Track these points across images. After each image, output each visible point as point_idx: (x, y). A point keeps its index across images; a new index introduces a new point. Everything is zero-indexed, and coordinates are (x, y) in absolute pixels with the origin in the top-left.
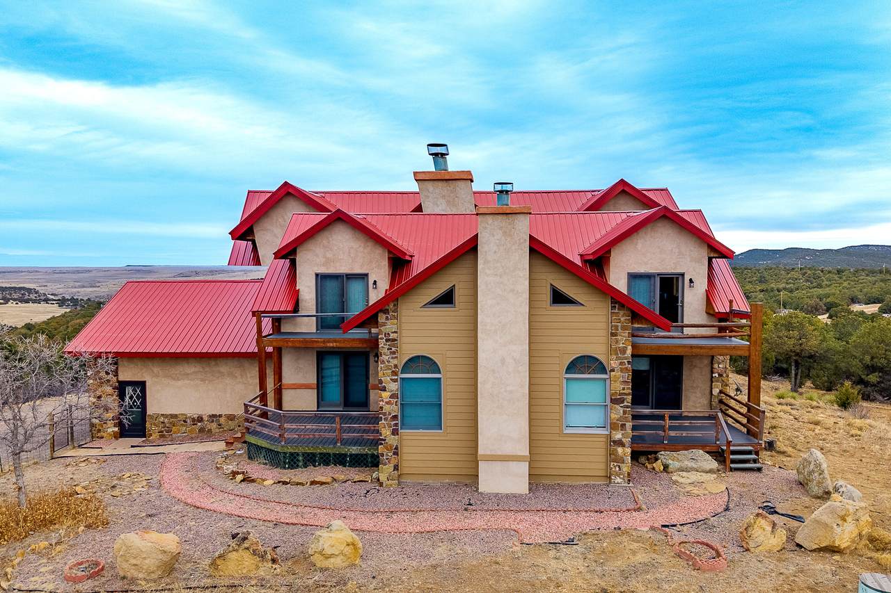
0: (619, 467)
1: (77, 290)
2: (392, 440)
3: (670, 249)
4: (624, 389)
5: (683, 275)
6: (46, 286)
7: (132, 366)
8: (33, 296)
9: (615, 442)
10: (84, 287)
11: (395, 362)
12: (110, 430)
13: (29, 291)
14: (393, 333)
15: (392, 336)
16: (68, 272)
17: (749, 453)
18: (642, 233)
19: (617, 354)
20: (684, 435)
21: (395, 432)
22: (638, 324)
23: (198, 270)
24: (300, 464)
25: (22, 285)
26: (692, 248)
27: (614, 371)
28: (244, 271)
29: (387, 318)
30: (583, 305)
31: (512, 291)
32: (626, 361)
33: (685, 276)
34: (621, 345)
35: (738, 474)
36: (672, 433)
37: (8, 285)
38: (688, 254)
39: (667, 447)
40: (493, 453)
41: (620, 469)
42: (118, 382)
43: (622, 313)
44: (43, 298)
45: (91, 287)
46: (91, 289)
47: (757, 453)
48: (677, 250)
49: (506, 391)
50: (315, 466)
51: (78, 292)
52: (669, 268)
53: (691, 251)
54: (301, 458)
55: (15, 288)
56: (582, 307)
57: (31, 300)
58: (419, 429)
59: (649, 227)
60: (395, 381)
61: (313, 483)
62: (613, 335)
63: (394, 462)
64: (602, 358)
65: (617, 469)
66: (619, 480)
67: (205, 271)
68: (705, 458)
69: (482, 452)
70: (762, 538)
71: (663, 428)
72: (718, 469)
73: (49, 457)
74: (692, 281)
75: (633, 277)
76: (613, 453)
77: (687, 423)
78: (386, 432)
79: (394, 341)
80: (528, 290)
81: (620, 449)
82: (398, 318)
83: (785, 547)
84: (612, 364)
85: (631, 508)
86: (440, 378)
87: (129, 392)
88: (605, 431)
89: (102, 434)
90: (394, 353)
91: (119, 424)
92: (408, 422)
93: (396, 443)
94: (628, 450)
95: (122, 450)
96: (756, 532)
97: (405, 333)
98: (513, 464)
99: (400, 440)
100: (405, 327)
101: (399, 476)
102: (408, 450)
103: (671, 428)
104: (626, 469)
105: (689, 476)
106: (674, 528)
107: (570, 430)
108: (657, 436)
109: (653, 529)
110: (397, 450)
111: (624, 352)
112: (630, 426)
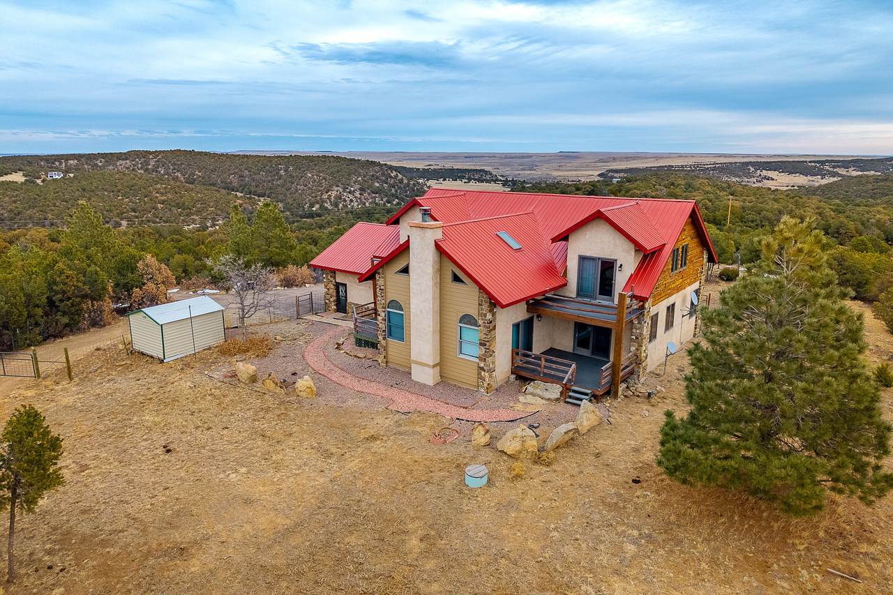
0: (483, 382)
1: (519, 172)
2: (383, 342)
3: (608, 240)
4: (485, 338)
5: (616, 260)
6: (498, 169)
7: (341, 276)
8: (488, 177)
9: (480, 367)
10: (525, 170)
11: (383, 301)
12: (333, 307)
13: (486, 172)
15: (382, 287)
16: (516, 157)
17: (587, 394)
18: (589, 226)
19: (482, 316)
20: (552, 373)
21: (384, 339)
23: (615, 156)
24: (363, 345)
25: (483, 168)
27: (480, 326)
28: (656, 157)
29: (380, 277)
30: (467, 285)
31: (425, 272)
32: (486, 321)
33: (618, 262)
34: (484, 311)
35: (570, 407)
36: (546, 371)
37: (473, 168)
38: (620, 246)
39: (541, 378)
40: (417, 360)
41: (483, 384)
42: (335, 282)
43: (484, 293)
44: (494, 179)
45: (530, 170)
46: (529, 172)
48: (613, 242)
49: (422, 327)
50: (369, 348)
51: (519, 174)
52: (607, 254)
53: (623, 243)
54: (362, 341)
55: (476, 170)
57: (485, 180)
58: (394, 339)
59: (594, 223)
60: (384, 312)
61: (356, 356)
62: (480, 305)
63: (384, 354)
64: (476, 317)
66: (482, 391)
67: (621, 158)
68: (555, 390)
69: (412, 358)
70: (477, 436)
71: (540, 366)
72: (557, 400)
73: (296, 317)
74: (621, 265)
75: (582, 259)
76: (479, 374)
77: (554, 366)
78: (381, 338)
79: (382, 290)
80: (434, 273)
81: (483, 373)
82: (384, 278)
83: (489, 445)
84: (480, 322)
85: (465, 406)
86: (403, 314)
87: (341, 288)
88: (477, 360)
89: (329, 309)
90: (382, 297)
91: (336, 305)
92: (390, 335)
93: (385, 345)
94: (487, 374)
95: (329, 319)
96: (476, 433)
97: (388, 287)
98: (427, 369)
99: (387, 343)
100: (388, 283)
101: (387, 362)
102: (389, 349)
103: (545, 367)
104: (485, 385)
105: (529, 398)
106: (461, 421)
107: (461, 356)
108: (536, 370)
109: (452, 419)
110: (385, 349)
111: (485, 316)
112: (489, 360)
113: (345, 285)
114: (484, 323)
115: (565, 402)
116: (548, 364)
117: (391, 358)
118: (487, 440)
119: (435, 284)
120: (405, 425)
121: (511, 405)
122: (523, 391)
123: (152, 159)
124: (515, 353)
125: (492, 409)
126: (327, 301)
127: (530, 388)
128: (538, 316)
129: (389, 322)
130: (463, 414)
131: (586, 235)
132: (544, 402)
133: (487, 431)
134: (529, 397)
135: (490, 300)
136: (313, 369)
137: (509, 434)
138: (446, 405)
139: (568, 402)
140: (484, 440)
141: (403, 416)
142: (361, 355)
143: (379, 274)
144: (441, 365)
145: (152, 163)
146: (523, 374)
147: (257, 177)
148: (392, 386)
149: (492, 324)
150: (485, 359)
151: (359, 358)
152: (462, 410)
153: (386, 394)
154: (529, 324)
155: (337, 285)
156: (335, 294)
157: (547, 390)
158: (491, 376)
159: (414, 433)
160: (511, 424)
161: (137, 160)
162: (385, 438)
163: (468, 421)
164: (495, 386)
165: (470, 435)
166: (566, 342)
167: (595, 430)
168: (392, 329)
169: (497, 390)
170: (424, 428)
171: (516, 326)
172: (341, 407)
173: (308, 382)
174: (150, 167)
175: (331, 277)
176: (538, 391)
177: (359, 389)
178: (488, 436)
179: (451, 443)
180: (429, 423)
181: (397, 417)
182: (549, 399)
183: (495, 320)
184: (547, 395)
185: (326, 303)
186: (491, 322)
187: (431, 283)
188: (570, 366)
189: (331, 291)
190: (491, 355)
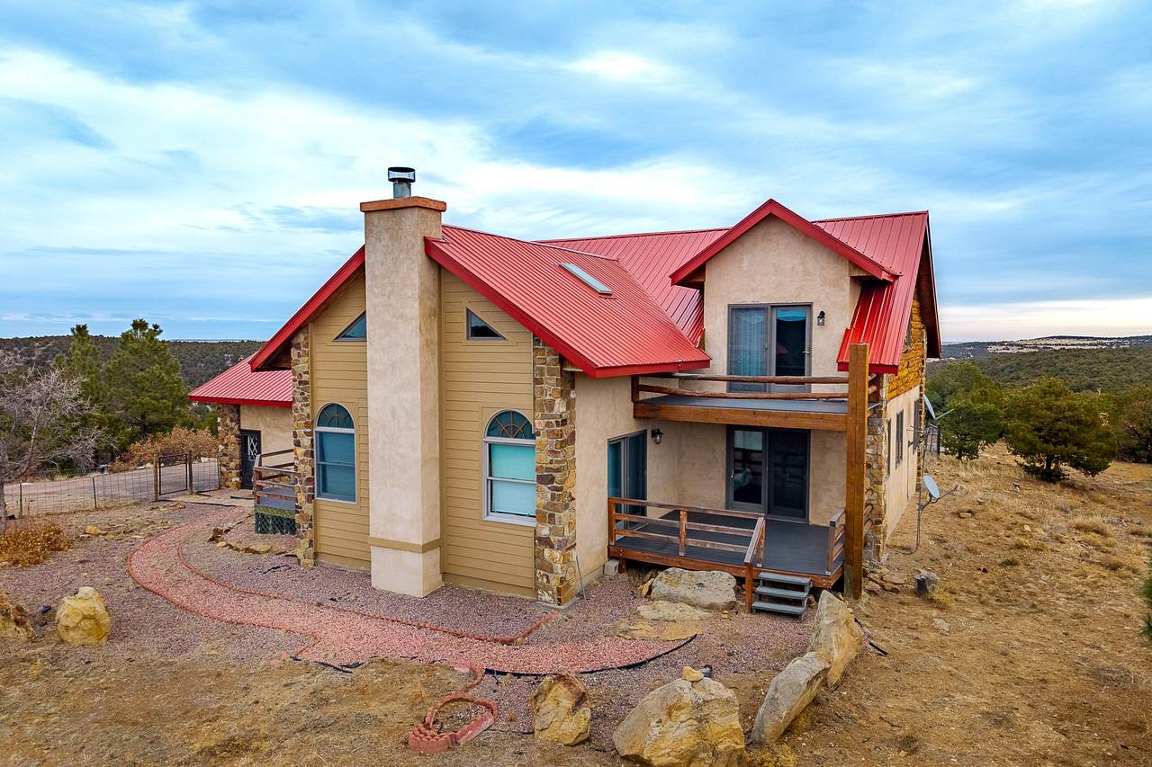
0: (547, 577)
2: (308, 508)
3: (790, 266)
4: (551, 462)
5: (811, 305)
7: (251, 414)
9: (540, 539)
11: (308, 410)
12: (233, 480)
14: (305, 373)
15: (305, 377)
17: (800, 588)
18: (749, 242)
19: (542, 410)
20: (708, 546)
21: (310, 498)
22: (572, 367)
24: (270, 528)
26: (825, 265)
27: (539, 435)
29: (299, 355)
30: (505, 339)
31: (402, 317)
32: (553, 421)
33: (814, 308)
34: (548, 397)
35: (766, 622)
36: (691, 542)
38: (818, 273)
39: (683, 561)
40: (384, 537)
41: (548, 582)
42: (240, 430)
43: (547, 349)
47: (816, 592)
48: (802, 268)
49: (397, 454)
50: (282, 533)
52: (787, 296)
53: (823, 268)
54: (270, 522)
56: (503, 341)
58: (334, 498)
59: (760, 232)
60: (310, 434)
61: (247, 550)
62: (537, 381)
63: (309, 535)
64: (528, 415)
65: (545, 580)
66: (547, 597)
68: (720, 586)
69: (372, 534)
70: (550, 717)
71: (676, 531)
72: (731, 606)
73: (152, 497)
74: (822, 314)
75: (736, 311)
76: (538, 555)
77: (711, 528)
78: (302, 498)
79: (306, 383)
80: (423, 316)
81: (547, 552)
82: (311, 355)
83: (588, 740)
84: (539, 425)
85: (507, 637)
86: (353, 435)
87: (250, 441)
88: (532, 523)
89: (228, 483)
90: (306, 399)
91: (240, 475)
92: (324, 489)
93: (310, 513)
94: (557, 554)
95: (222, 499)
96: (547, 705)
97: (318, 375)
98: (406, 555)
99: (315, 507)
100: (319, 366)
101: (316, 555)
102: (323, 523)
103: (690, 533)
104: (555, 582)
105: (665, 609)
106: (500, 678)
107: (493, 517)
108: (668, 543)
109: (473, 673)
110: (313, 522)
111: (551, 407)
112: (563, 516)
113: (258, 433)
114: (548, 424)
115: (753, 611)
116: (696, 526)
117: (325, 544)
118: (583, 724)
119: (427, 343)
120: (340, 701)
121: (623, 626)
122: (645, 591)
123: (38, 347)
124: (614, 506)
125: (577, 640)
126: (224, 469)
127: (661, 583)
128: (654, 434)
129: (322, 457)
130: (501, 657)
131: (741, 261)
132: (700, 613)
133: (581, 699)
134: (662, 604)
135: (562, 365)
136: (136, 582)
137: (651, 701)
138: (456, 641)
139: (759, 611)
140: (573, 726)
141: (338, 677)
142: (259, 547)
143: (298, 346)
144: (443, 545)
145: (38, 353)
146: (637, 555)
147: (193, 370)
148: (319, 604)
149: (567, 429)
150: (552, 516)
151: (255, 552)
152: (497, 647)
153: (300, 623)
154: (637, 444)
155: (244, 436)
156: (237, 453)
157: (700, 585)
158: (566, 561)
159: (362, 721)
160: (635, 674)
161: (16, 349)
162: (266, 746)
163: (519, 675)
164: (577, 586)
165: (528, 712)
166: (711, 492)
167: (856, 672)
168: (330, 474)
169: (579, 595)
170: (393, 706)
171: (614, 446)
172: (171, 664)
173: (89, 603)
174: (34, 358)
175: (232, 421)
176: (682, 590)
177: (234, 617)
178: (585, 713)
179: (473, 744)
180: (409, 690)
181: (319, 680)
182: (711, 607)
183: (572, 418)
184: (707, 597)
185: (222, 473)
186: (564, 422)
187: (416, 342)
188: (751, 523)
189: (231, 448)
190: (566, 506)
